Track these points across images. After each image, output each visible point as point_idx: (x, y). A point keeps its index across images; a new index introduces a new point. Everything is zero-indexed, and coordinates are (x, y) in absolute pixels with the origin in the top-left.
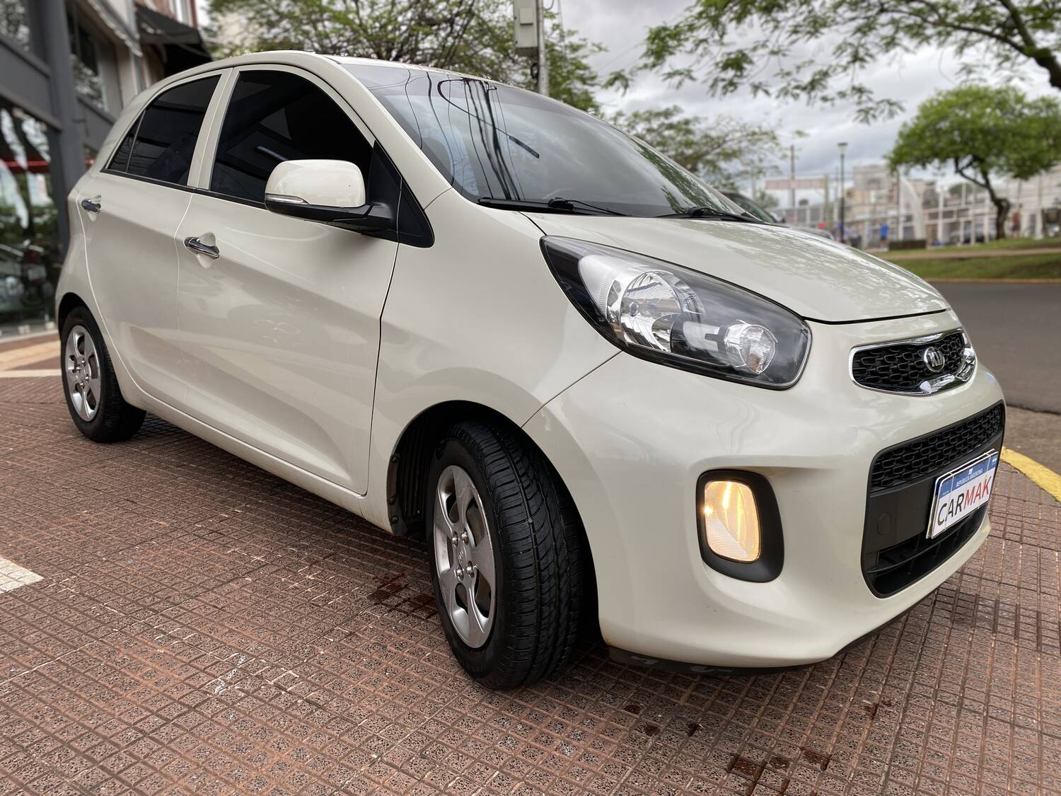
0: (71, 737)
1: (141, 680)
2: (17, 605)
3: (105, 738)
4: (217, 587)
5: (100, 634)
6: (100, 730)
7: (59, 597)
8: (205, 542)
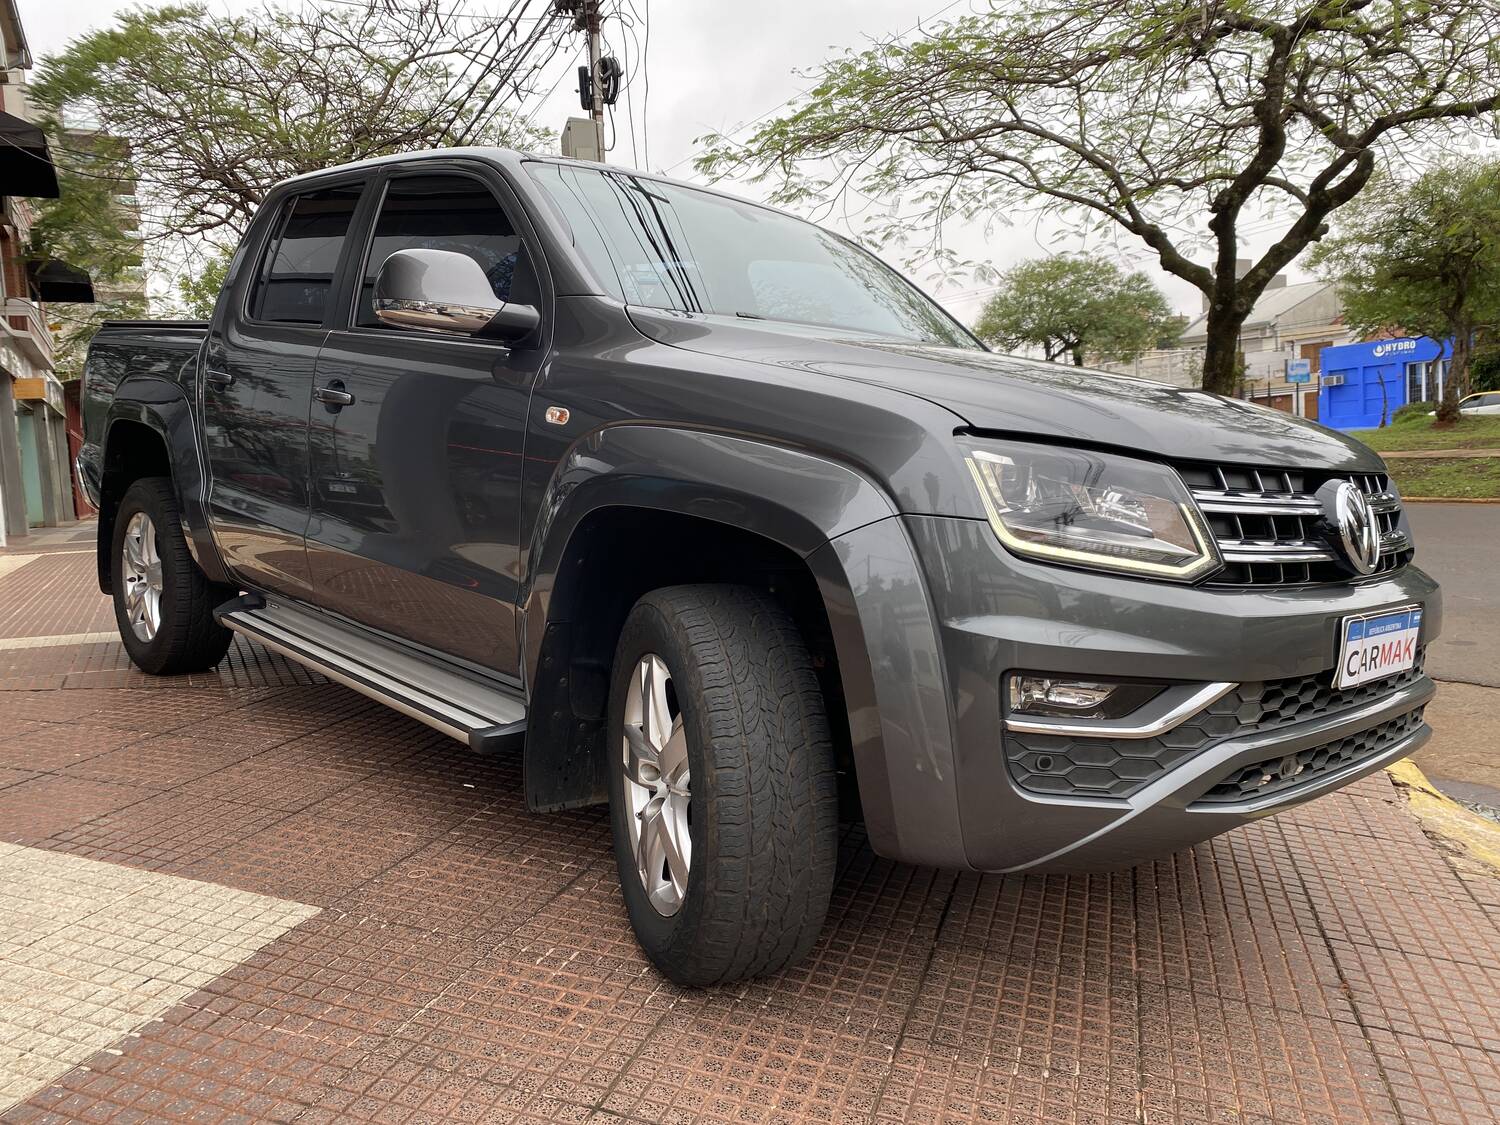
0: (552, 1068)
1: (567, 1005)
2: (325, 942)
3: (590, 1065)
4: (553, 899)
5: (467, 964)
6: (576, 1058)
7: (368, 928)
8: (484, 852)
